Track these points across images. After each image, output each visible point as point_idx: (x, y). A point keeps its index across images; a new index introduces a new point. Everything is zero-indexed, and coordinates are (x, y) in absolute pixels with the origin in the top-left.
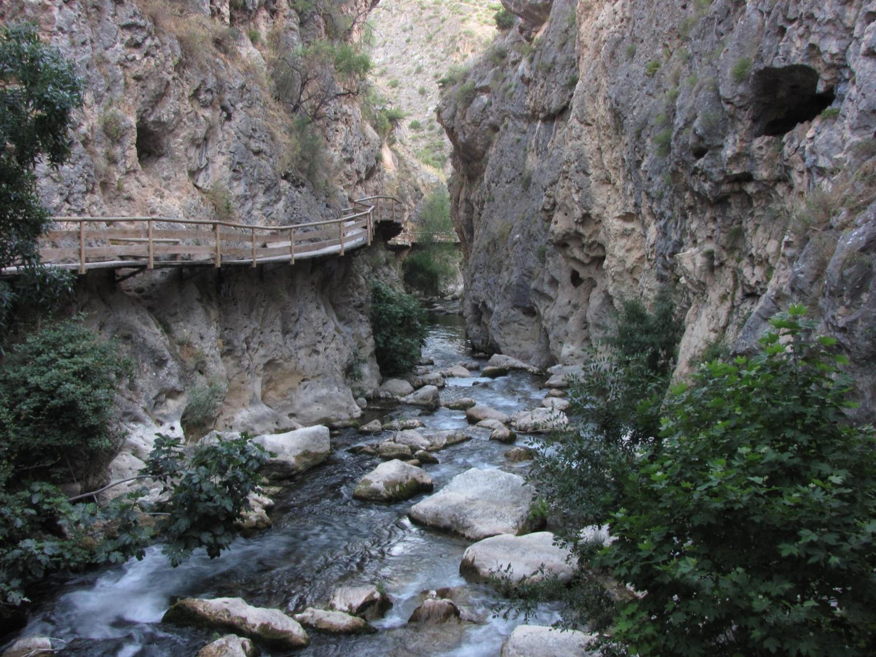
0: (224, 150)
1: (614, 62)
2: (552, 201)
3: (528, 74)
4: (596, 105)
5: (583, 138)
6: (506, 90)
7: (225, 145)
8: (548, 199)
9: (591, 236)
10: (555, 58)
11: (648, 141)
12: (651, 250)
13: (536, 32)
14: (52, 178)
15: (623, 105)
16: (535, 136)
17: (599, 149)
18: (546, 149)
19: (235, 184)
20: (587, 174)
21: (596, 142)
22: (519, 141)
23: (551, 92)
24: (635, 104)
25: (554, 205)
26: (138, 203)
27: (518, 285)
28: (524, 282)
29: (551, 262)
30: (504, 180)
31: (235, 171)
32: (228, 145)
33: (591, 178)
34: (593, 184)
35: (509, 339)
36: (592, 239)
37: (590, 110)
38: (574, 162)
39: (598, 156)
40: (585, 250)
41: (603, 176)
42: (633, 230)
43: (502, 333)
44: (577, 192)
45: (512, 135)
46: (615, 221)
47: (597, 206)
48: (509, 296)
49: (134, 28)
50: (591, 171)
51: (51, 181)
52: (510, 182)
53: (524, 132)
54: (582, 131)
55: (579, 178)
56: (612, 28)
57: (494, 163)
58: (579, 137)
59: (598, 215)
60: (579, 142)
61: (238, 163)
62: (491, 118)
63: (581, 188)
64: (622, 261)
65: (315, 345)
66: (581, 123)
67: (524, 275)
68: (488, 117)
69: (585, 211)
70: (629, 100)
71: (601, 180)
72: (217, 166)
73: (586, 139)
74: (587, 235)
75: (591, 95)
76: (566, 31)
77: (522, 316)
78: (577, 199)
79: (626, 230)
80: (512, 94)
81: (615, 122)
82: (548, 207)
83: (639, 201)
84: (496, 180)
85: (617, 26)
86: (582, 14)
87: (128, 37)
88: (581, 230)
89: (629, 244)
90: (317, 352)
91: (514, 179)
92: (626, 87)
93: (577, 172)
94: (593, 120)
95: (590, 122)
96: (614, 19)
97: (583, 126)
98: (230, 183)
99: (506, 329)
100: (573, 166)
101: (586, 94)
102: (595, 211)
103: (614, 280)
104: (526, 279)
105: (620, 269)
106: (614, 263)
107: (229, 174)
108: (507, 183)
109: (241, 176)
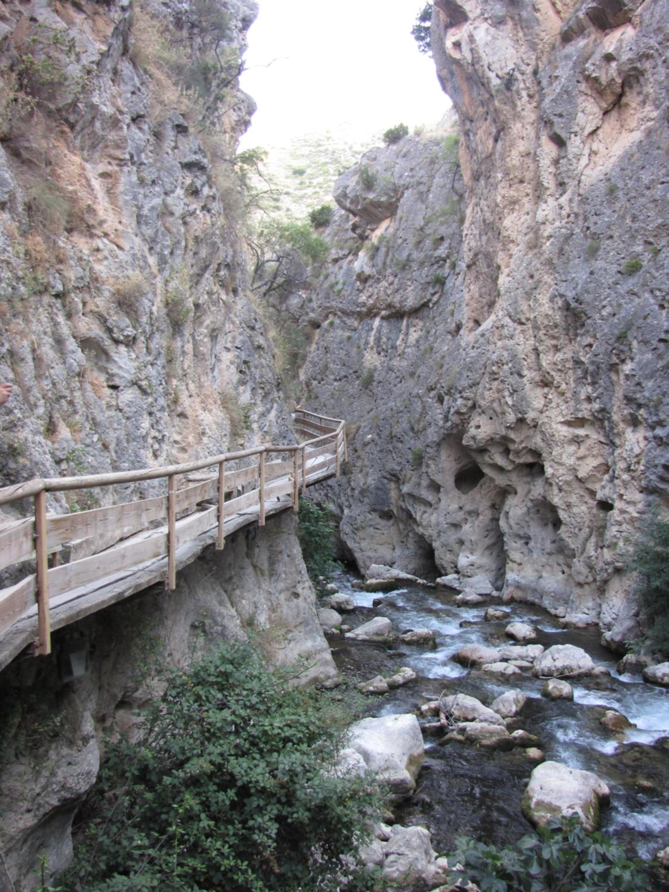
0: (229, 345)
1: (564, 259)
2: (470, 403)
3: (368, 271)
4: (531, 303)
5: (516, 337)
6: (332, 287)
7: (230, 339)
8: (464, 402)
9: (522, 442)
10: (409, 255)
11: (635, 343)
12: (635, 460)
13: (373, 230)
14: (140, 387)
15: (588, 304)
16: (373, 333)
17: (536, 349)
18: (394, 347)
19: (241, 389)
20: (521, 376)
21: (532, 342)
22: (349, 338)
23: (405, 290)
24: (604, 303)
25: (474, 407)
26: (190, 421)
27: (377, 488)
28: (383, 484)
29: (433, 466)
30: (332, 377)
31: (241, 372)
32: (234, 338)
33: (525, 380)
34: (528, 387)
35: (364, 544)
36: (523, 445)
37: (525, 308)
38: (507, 364)
39: (533, 357)
40: (511, 457)
41: (538, 379)
42: (587, 436)
43: (357, 539)
44: (511, 394)
45: (339, 332)
46: (559, 427)
47: (533, 410)
48: (366, 500)
49: (195, 169)
50: (525, 372)
51: (138, 392)
52: (340, 380)
53: (355, 330)
54: (515, 330)
55: (513, 380)
56: (557, 224)
57: (316, 359)
58: (512, 337)
59: (533, 420)
60: (511, 342)
61: (245, 362)
62: (312, 315)
63: (515, 391)
64: (574, 470)
65: (295, 587)
66: (514, 321)
67: (385, 478)
68: (307, 314)
69: (520, 416)
70: (595, 299)
71: (536, 383)
72: (223, 366)
73: (520, 338)
74: (517, 440)
75: (526, 293)
76: (422, 229)
77: (379, 520)
78: (510, 403)
79: (577, 436)
80: (340, 291)
81: (566, 321)
82: (464, 410)
83: (608, 406)
84: (319, 377)
85: (564, 222)
86: (504, 207)
87: (188, 181)
88: (512, 435)
89: (582, 451)
90: (296, 595)
91: (345, 377)
92: (593, 285)
93: (512, 374)
94: (528, 319)
95: (524, 320)
96: (560, 214)
97: (516, 325)
98: (236, 388)
99: (361, 534)
100: (505, 367)
101: (519, 291)
102: (531, 415)
103: (560, 490)
104: (385, 481)
105: (569, 478)
106: (561, 472)
107: (236, 377)
108: (336, 380)
109: (248, 378)
